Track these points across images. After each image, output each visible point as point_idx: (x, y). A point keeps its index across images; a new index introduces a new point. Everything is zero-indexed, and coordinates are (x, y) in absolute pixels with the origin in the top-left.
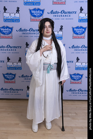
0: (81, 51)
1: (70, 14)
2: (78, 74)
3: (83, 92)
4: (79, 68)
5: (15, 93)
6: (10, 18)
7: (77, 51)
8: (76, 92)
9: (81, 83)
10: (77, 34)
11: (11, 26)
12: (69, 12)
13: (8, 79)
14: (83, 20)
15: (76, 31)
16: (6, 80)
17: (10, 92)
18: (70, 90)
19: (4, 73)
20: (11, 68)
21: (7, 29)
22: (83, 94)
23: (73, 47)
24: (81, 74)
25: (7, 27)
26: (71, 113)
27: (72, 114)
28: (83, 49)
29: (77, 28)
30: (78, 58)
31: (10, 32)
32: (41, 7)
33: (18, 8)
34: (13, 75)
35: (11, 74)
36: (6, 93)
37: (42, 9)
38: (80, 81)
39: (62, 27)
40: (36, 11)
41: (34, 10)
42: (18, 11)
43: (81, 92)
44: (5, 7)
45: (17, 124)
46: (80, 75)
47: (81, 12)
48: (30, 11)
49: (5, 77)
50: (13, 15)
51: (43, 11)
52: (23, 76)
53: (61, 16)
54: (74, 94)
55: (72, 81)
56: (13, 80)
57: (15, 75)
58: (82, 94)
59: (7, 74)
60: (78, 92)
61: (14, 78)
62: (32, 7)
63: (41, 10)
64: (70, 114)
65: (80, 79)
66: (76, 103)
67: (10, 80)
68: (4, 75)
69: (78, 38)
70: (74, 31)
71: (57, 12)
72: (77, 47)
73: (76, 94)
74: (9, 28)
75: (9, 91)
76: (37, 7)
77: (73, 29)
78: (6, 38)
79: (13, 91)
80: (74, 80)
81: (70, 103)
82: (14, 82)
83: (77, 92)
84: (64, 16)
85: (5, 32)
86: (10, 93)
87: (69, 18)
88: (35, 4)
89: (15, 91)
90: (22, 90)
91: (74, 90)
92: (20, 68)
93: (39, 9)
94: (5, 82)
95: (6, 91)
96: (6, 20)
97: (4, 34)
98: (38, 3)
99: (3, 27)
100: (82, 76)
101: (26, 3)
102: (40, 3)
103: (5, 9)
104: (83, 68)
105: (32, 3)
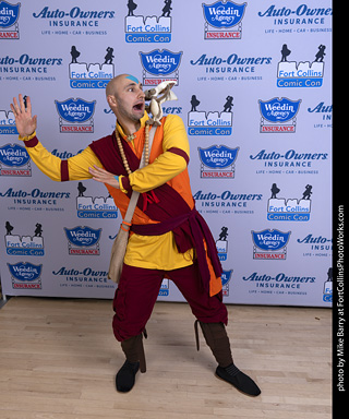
0: (284, 168)
1: (254, 65)
2: (276, 232)
3: (291, 283)
4: (279, 214)
5: (98, 283)
6: (87, 77)
7: (273, 168)
8: (269, 282)
9: (283, 257)
10: (273, 119)
12: (251, 60)
13: (79, 243)
14: (289, 80)
15: (269, 111)
16: (74, 246)
17: (86, 279)
18: (254, 277)
19: (69, 228)
20: (88, 212)
21: (80, 108)
22: (291, 289)
23: (262, 155)
24: (285, 231)
25: (80, 102)
26: (253, 338)
27: (257, 342)
28: (290, 161)
29: (274, 102)
30: (274, 185)
32: (172, 47)
33: (110, 51)
34: (93, 231)
35: (87, 229)
36: (74, 282)
37: (175, 51)
38: (281, 251)
39: (230, 99)
40: (158, 57)
41: (155, 54)
42: (109, 57)
43: (285, 284)
44: (74, 48)
46: (281, 234)
47: (284, 59)
48: (143, 57)
49: (71, 238)
50: (95, 69)
51: (178, 57)
53: (229, 70)
54: (264, 289)
55: (259, 250)
56: (94, 247)
57: (98, 233)
58: (286, 290)
59: (77, 229)
60: (274, 282)
61: (95, 241)
62: (148, 47)
63: (172, 55)
64: (251, 342)
65: (282, 245)
66: (271, 312)
67: (84, 247)
68: (68, 232)
69: (277, 130)
70: (265, 112)
71: (216, 60)
72: (274, 155)
73: (269, 289)
75: (82, 276)
76: (161, 46)
77: (262, 105)
78: (76, 130)
79: (93, 278)
80: (265, 247)
81: (252, 312)
82: (97, 253)
83: (272, 282)
84: (235, 70)
85: (73, 114)
86: (83, 283)
87: (250, 74)
88: (157, 38)
89: (98, 277)
91: (265, 277)
92: (112, 213)
93: (166, 53)
94: (72, 252)
95: (73, 276)
96: (77, 83)
97: (70, 119)
98: (165, 36)
99: (69, 102)
100: (286, 236)
101: (133, 37)
102: (169, 36)
103: (75, 54)
104: (291, 216)
105: (149, 36)
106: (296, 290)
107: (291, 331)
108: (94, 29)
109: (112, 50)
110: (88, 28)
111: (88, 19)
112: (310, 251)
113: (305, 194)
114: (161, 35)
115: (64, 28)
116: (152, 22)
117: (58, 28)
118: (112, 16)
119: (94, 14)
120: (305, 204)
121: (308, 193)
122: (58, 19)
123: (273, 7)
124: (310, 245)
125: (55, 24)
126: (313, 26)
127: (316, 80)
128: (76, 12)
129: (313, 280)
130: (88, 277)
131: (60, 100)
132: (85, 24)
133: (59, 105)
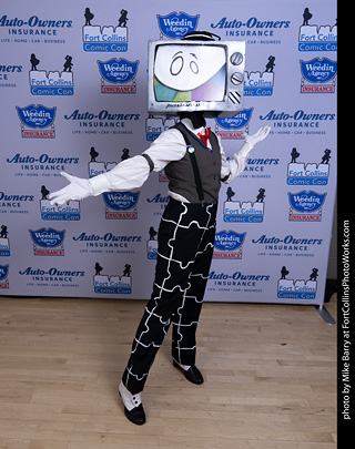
2: (232, 233)
3: (247, 281)
4: (235, 216)
5: (64, 282)
6: (47, 84)
9: (239, 257)
10: (227, 126)
11: (49, 106)
13: (44, 245)
15: (224, 118)
16: (39, 247)
17: (51, 279)
18: (211, 275)
19: (34, 229)
20: (52, 214)
21: (41, 114)
22: (247, 287)
24: (240, 232)
25: (41, 108)
27: (211, 339)
31: (49, 122)
32: (129, 56)
33: (69, 59)
34: (57, 233)
35: (51, 231)
36: (40, 282)
37: (132, 60)
38: (237, 251)
40: (116, 66)
41: (113, 62)
42: (68, 65)
43: (241, 282)
44: (33, 56)
45: (61, 362)
46: (237, 235)
48: (101, 65)
49: (36, 240)
50: (54, 77)
51: (134, 66)
52: (83, 237)
54: (222, 286)
55: (216, 250)
56: (59, 248)
57: (62, 234)
58: (242, 287)
59: (42, 231)
60: (231, 280)
61: (59, 242)
62: (106, 56)
63: (129, 64)
65: (238, 245)
67: (49, 248)
68: (33, 233)
69: (231, 137)
70: (219, 120)
73: (227, 287)
74: (47, 110)
75: (48, 275)
76: (118, 55)
78: (38, 136)
79: (58, 277)
80: (222, 247)
82: (61, 253)
85: (34, 120)
86: (49, 282)
88: (114, 47)
89: (63, 276)
90: (83, 274)
92: (75, 215)
93: (123, 62)
94: (37, 253)
95: (39, 276)
96: (38, 90)
97: (32, 124)
98: (121, 45)
99: (30, 108)
100: (242, 237)
101: (91, 46)
102: (126, 46)
103: (34, 61)
104: (246, 218)
105: (106, 45)
106: (252, 288)
107: (245, 327)
108: (52, 37)
109: (71, 58)
110: (46, 37)
111: (46, 28)
112: (264, 251)
113: (259, 197)
114: (117, 45)
115: (23, 37)
116: (108, 32)
117: (17, 36)
118: (69, 25)
119: (52, 23)
120: (259, 207)
121: (261, 196)
122: (17, 28)
123: (225, 19)
124: (264, 245)
125: (14, 32)
126: (263, 38)
127: (267, 89)
128: (34, 21)
129: (267, 278)
130: (54, 277)
131: (22, 107)
132: (43, 32)
133: (20, 111)
